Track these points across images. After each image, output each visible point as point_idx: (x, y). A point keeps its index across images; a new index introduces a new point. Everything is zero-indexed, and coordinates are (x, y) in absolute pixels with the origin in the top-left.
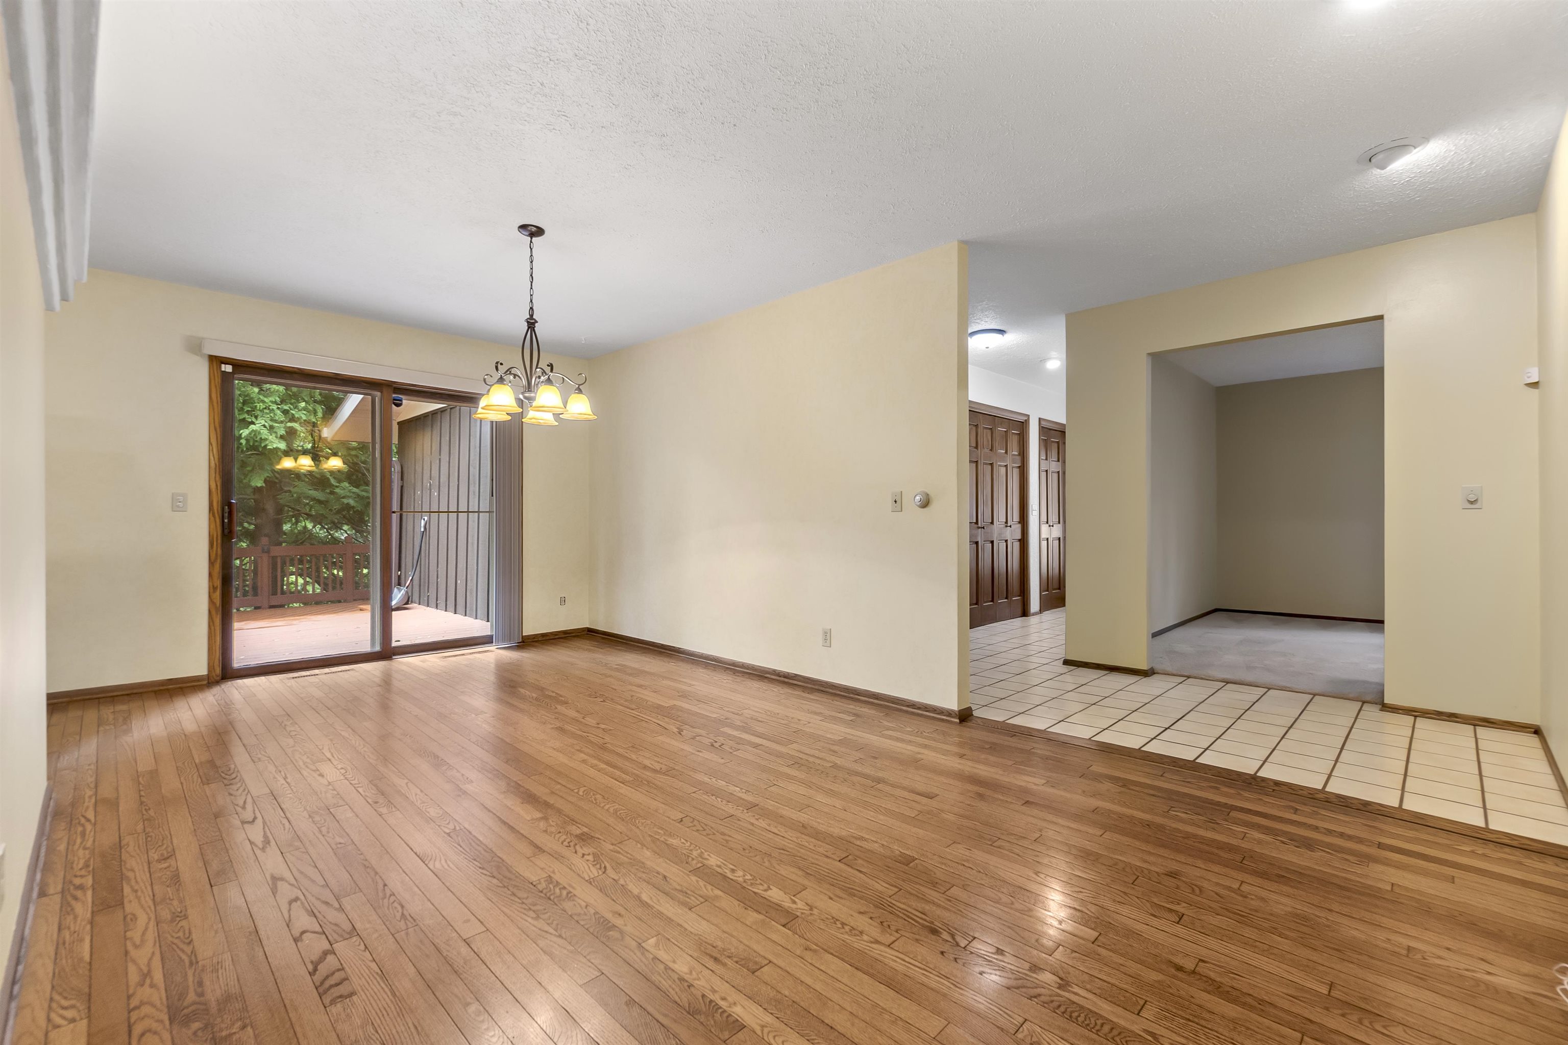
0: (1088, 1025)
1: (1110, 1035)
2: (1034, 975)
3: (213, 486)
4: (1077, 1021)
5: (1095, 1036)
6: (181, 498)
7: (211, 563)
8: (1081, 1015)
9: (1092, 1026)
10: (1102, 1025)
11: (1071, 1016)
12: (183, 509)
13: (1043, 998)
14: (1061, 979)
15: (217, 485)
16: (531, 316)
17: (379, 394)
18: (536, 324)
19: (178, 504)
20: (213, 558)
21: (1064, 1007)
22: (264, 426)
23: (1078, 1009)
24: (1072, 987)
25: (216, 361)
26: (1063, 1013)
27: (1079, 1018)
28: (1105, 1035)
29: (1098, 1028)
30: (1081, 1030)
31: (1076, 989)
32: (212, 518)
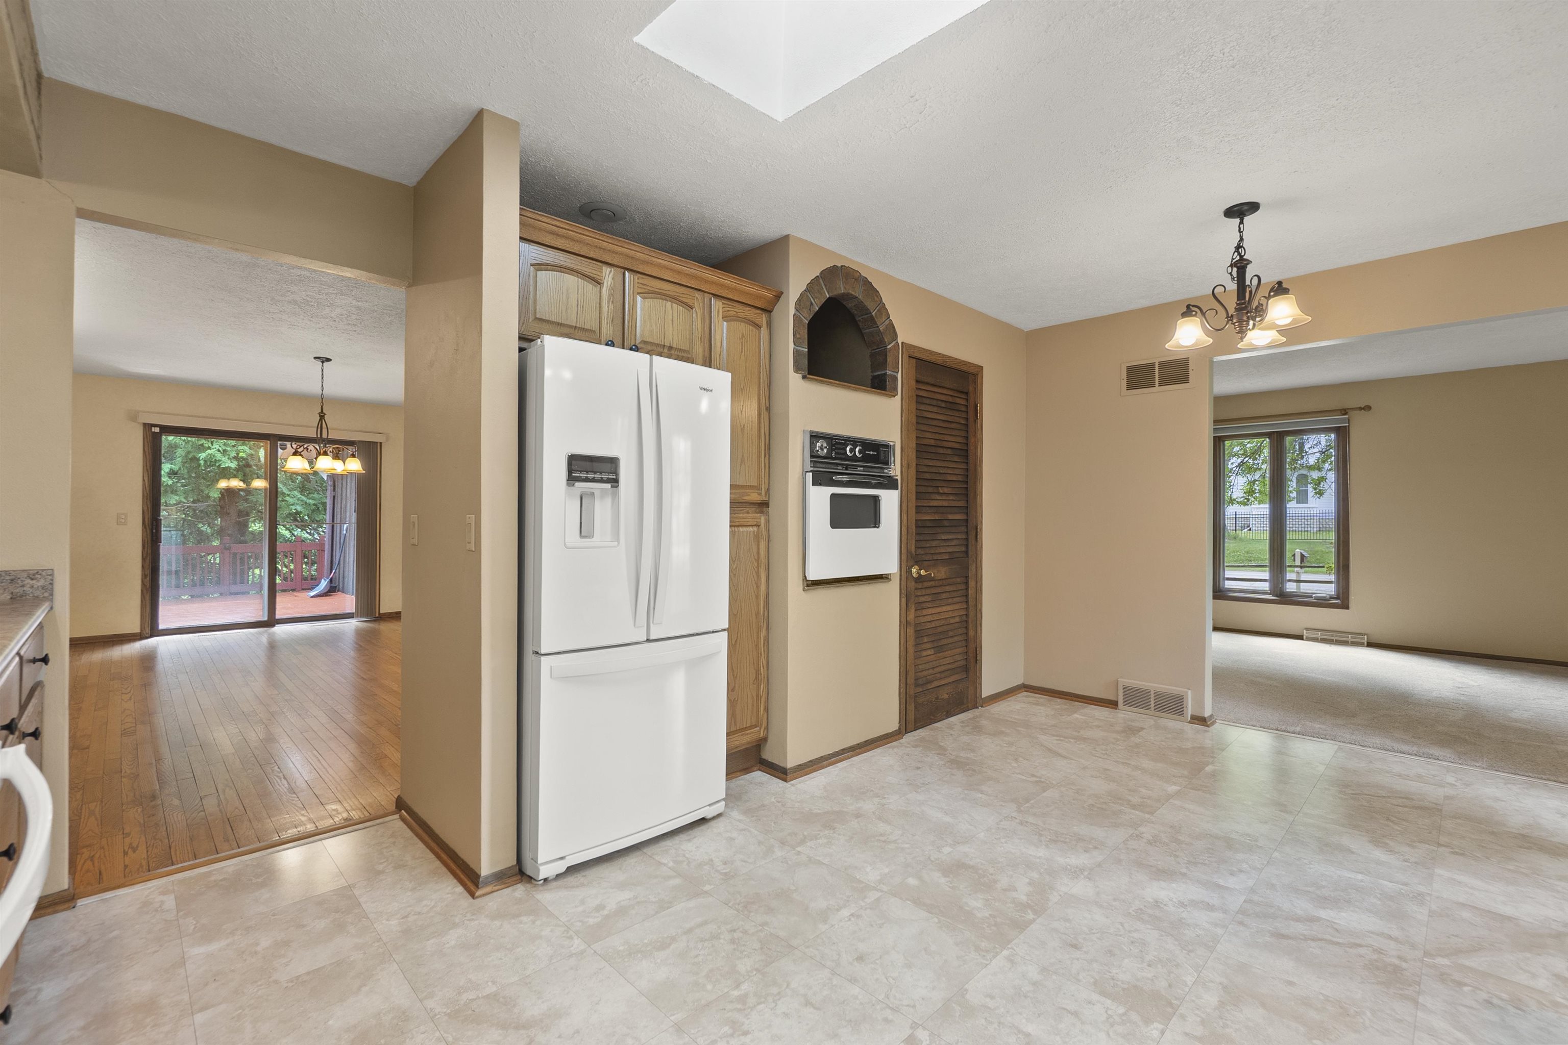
3: (146, 508)
6: (123, 517)
7: (144, 559)
12: (125, 524)
15: (148, 508)
16: (322, 411)
17: (269, 442)
18: (325, 416)
19: (121, 520)
20: (145, 555)
22: (219, 450)
25: (147, 426)
32: (144, 530)
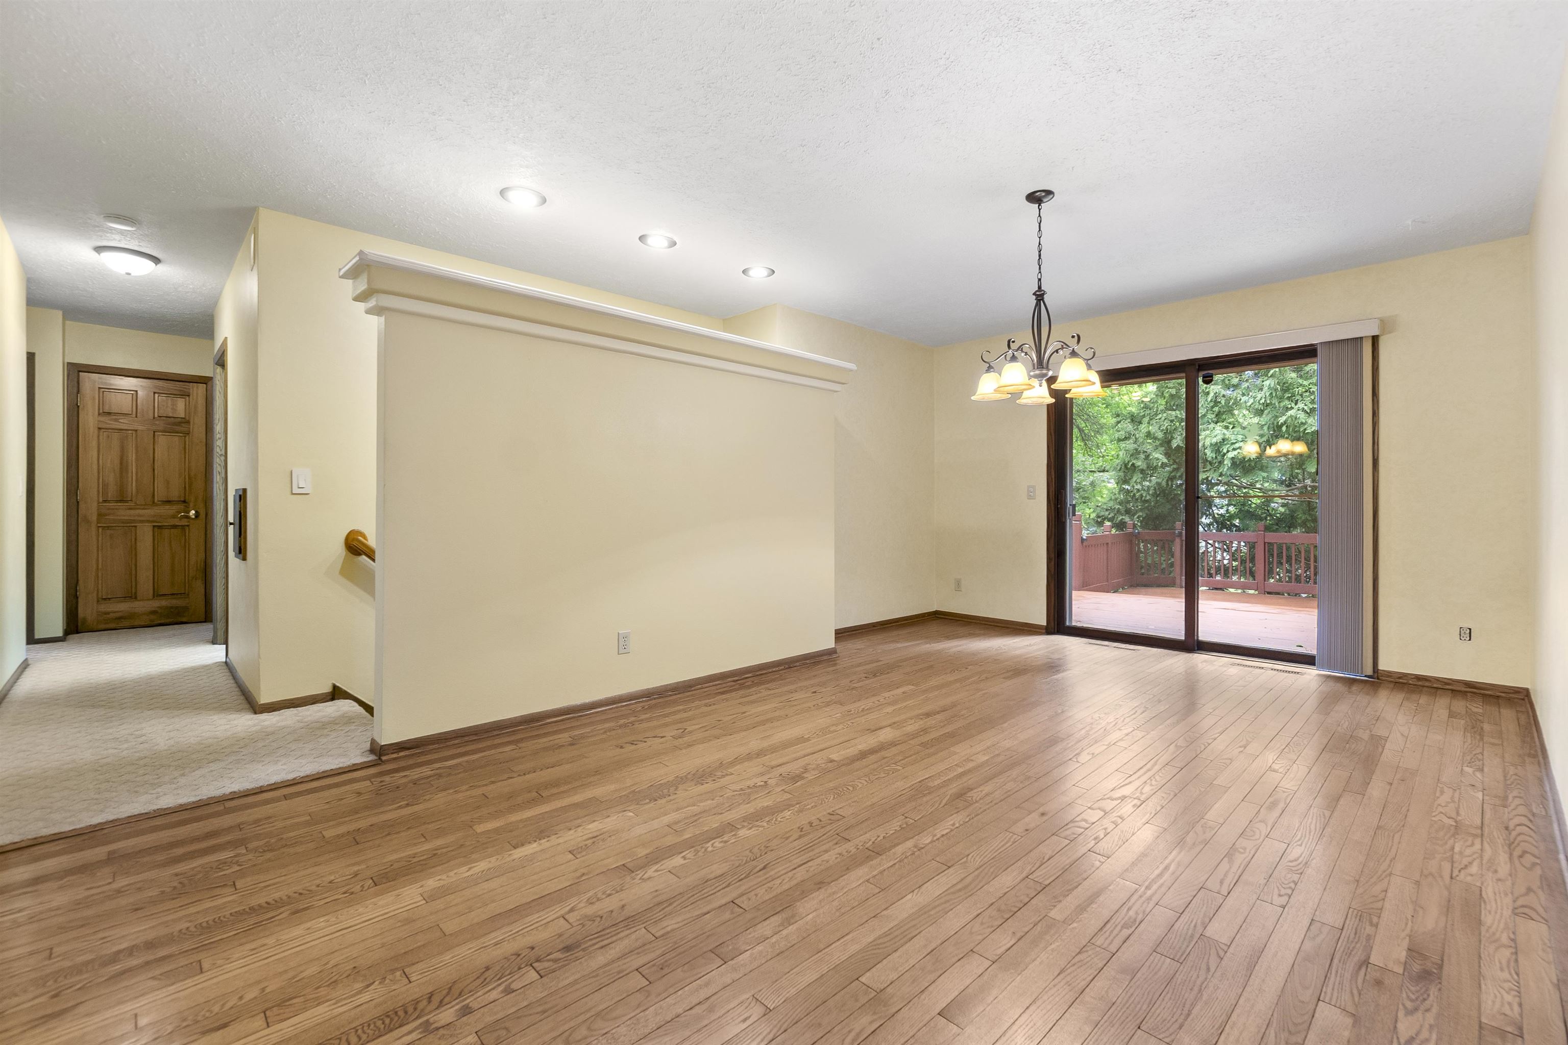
0: (369, 1025)
1: (344, 1039)
2: (457, 1007)
4: (379, 1019)
5: (354, 1025)
8: (383, 1026)
9: (365, 1028)
10: (360, 1038)
11: (388, 1016)
13: (425, 1003)
14: (437, 1029)
16: (1040, 287)
21: (402, 1017)
23: (392, 1026)
24: (421, 1033)
26: (396, 1013)
27: (381, 1022)
28: (348, 1034)
29: (360, 1032)
30: (367, 1018)
31: (414, 1036)
